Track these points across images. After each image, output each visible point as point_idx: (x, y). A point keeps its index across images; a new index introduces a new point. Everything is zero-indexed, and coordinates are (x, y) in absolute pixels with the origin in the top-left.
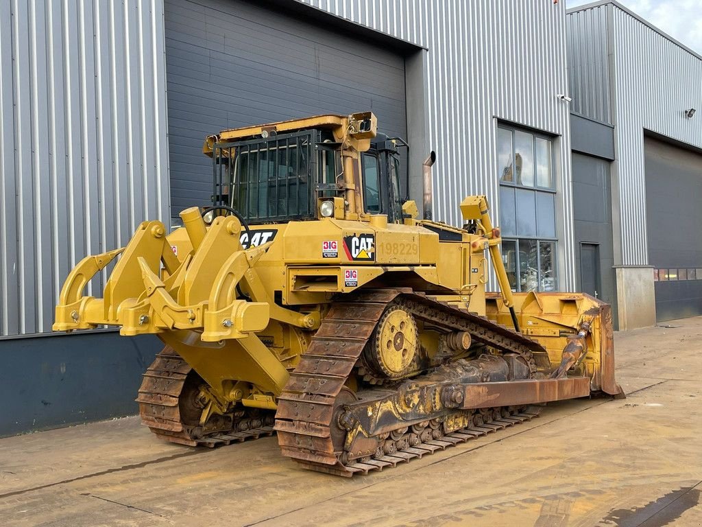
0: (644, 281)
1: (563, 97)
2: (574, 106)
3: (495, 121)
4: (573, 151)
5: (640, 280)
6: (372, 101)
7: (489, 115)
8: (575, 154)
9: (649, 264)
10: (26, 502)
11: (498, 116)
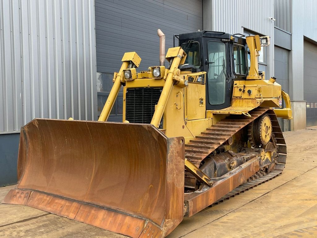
0: (302, 108)
1: (272, 19)
2: (276, 23)
3: (243, 29)
4: (275, 46)
5: (300, 107)
6: (187, 16)
7: (240, 26)
8: (275, 47)
9: (304, 100)
10: (41, 224)
11: (244, 27)
